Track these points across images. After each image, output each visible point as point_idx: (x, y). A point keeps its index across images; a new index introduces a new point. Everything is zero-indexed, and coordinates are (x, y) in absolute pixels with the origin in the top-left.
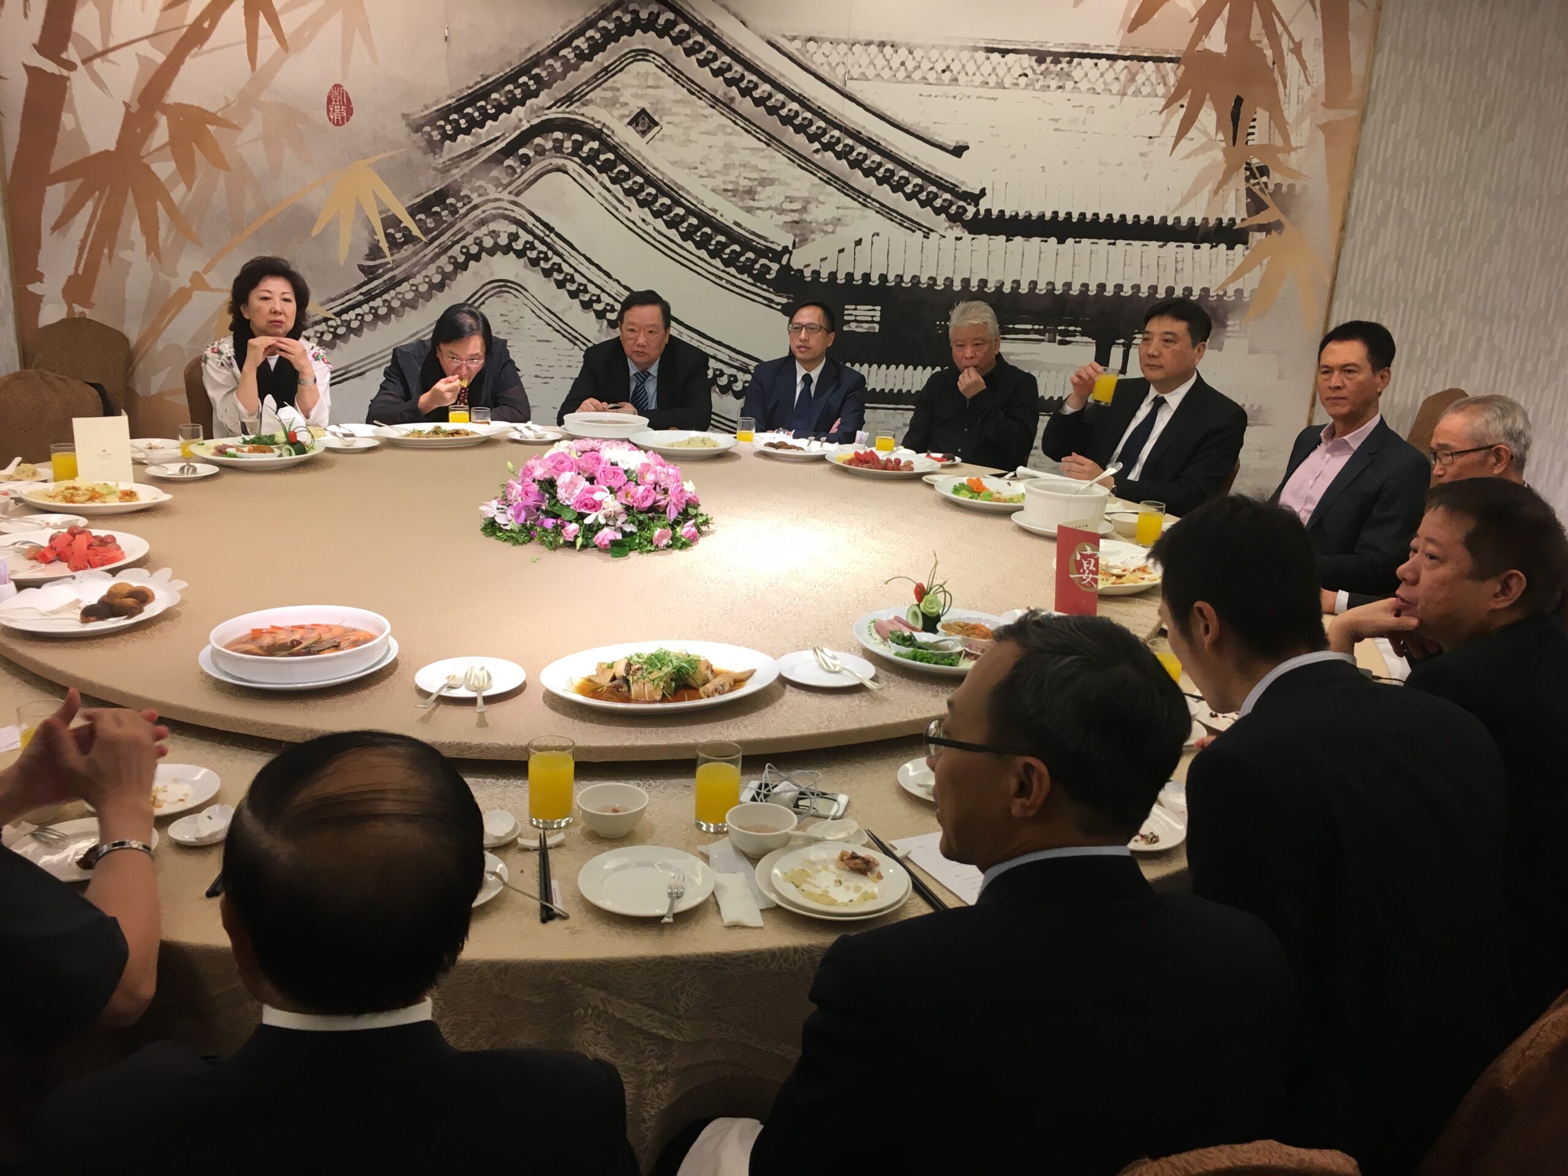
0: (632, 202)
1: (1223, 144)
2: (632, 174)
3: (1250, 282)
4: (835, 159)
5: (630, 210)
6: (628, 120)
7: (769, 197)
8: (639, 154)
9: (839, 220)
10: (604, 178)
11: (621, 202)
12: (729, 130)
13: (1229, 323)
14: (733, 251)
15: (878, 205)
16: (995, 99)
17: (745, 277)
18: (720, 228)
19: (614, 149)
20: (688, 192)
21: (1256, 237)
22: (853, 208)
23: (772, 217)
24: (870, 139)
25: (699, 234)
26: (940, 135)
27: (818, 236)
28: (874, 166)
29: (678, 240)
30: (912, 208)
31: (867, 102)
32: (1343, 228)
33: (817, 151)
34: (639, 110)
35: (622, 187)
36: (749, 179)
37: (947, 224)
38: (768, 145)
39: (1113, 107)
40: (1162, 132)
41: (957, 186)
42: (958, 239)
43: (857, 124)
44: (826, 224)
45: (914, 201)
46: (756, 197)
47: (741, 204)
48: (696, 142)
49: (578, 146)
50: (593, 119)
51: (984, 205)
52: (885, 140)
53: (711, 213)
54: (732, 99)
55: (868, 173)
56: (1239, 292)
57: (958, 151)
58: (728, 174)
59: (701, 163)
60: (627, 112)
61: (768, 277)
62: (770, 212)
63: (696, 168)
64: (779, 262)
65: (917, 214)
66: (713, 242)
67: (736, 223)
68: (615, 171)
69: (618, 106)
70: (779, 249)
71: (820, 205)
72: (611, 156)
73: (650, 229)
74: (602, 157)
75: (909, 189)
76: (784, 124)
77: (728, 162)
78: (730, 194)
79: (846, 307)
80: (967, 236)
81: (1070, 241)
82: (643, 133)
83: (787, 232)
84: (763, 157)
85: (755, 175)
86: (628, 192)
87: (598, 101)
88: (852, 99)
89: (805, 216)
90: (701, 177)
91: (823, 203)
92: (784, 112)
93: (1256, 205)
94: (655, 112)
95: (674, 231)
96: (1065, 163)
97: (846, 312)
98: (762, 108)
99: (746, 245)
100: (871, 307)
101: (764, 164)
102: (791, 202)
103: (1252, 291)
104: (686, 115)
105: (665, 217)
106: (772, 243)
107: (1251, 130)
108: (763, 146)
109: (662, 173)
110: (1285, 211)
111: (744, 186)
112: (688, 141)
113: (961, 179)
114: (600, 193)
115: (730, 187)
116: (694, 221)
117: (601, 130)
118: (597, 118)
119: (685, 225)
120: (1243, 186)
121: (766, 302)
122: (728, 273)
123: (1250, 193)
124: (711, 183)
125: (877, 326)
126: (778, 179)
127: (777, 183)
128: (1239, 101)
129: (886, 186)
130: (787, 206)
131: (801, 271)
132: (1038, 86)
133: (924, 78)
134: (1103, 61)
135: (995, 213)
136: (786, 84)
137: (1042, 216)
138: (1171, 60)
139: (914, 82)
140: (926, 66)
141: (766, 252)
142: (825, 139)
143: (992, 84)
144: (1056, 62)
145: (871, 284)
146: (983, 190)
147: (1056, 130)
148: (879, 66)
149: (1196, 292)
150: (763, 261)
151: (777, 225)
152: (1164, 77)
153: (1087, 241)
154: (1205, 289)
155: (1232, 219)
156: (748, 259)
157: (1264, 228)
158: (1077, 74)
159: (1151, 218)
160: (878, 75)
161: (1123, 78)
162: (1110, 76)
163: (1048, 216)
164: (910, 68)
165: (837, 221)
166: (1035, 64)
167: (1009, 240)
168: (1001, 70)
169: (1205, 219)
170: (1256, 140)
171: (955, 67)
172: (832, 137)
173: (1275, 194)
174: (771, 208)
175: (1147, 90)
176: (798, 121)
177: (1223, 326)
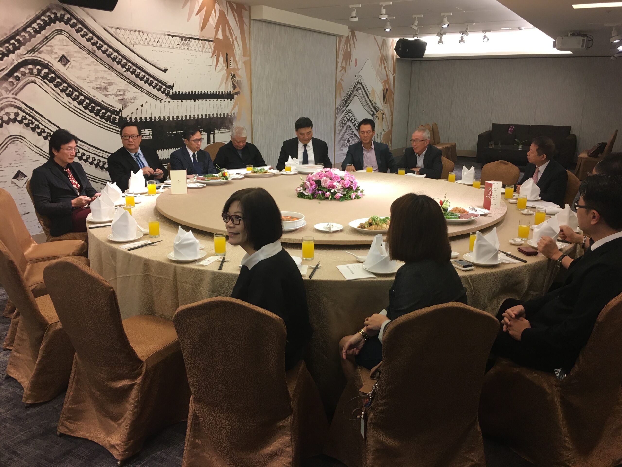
0: (64, 95)
1: (225, 68)
2: (62, 83)
3: (236, 111)
4: (131, 74)
5: (63, 98)
6: (58, 59)
7: (112, 90)
8: (64, 74)
9: (135, 97)
10: (51, 85)
11: (60, 95)
12: (95, 63)
13: (234, 123)
14: (103, 112)
15: (146, 91)
16: (172, 52)
17: (108, 122)
18: (98, 104)
19: (54, 72)
20: (84, 90)
21: (236, 96)
22: (138, 93)
23: (114, 98)
24: (140, 66)
25: (90, 106)
26: (159, 65)
27: (129, 104)
28: (143, 77)
29: (83, 109)
30: (155, 92)
31: (137, 53)
32: (251, 93)
33: (125, 71)
34: (62, 55)
35: (59, 88)
36: (105, 83)
37: (165, 97)
38: (109, 69)
39: (200, 56)
40: (212, 64)
41: (166, 83)
42: (169, 102)
43: (135, 60)
44: (131, 100)
45: (156, 89)
46: (108, 90)
47: (103, 93)
48: (84, 68)
49: (39, 71)
50: (44, 59)
51: (175, 89)
52: (144, 67)
53: (94, 98)
54: (95, 51)
55: (141, 79)
56: (234, 113)
57: (165, 71)
58: (97, 82)
59: (87, 77)
60: (57, 56)
61: (116, 122)
62: (113, 96)
63: (86, 79)
64: (119, 116)
65: (157, 94)
66: (96, 110)
67: (102, 101)
68: (56, 82)
69: (53, 53)
70: (118, 110)
71: (129, 92)
72: (53, 75)
73: (72, 106)
74: (50, 76)
75: (154, 85)
76: (113, 61)
77: (96, 76)
78: (99, 89)
79: (142, 130)
80: (171, 101)
81: (197, 100)
82: (65, 65)
83: (120, 103)
84: (108, 74)
85: (106, 82)
86: (62, 91)
87: (45, 51)
88: (133, 51)
89: (124, 97)
90: (88, 83)
91: (129, 91)
92: (112, 56)
93: (234, 87)
94: (68, 56)
95: (81, 106)
96: (192, 74)
98: (105, 55)
99: (107, 110)
100: (149, 130)
101: (109, 77)
102: (119, 92)
103: (237, 113)
104: (79, 57)
105: (77, 100)
106: (115, 108)
107: (230, 64)
108: (108, 70)
109: (74, 82)
110: (240, 88)
111: (103, 86)
112: (81, 68)
113: (167, 81)
114: (51, 92)
115: (99, 86)
116: (88, 101)
117: (48, 64)
118: (46, 59)
119: (85, 103)
120: (231, 81)
121: (116, 132)
122: (102, 122)
123: (233, 83)
124: (92, 85)
125: (151, 136)
126: (114, 83)
127: (114, 84)
128: (227, 54)
129: (147, 84)
130: (118, 93)
131: (126, 118)
132: (182, 48)
133: (153, 44)
134: (196, 41)
135: (177, 92)
136: (112, 45)
137: (189, 93)
138: (211, 41)
139: (150, 46)
140: (153, 40)
141: (113, 112)
142: (127, 67)
143: (171, 47)
144: (186, 40)
145: (147, 121)
146: (173, 84)
147: (189, 63)
148: (139, 40)
149: (226, 115)
150: (113, 116)
151: (116, 101)
152: (210, 46)
153: (200, 100)
154: (228, 114)
155: (230, 91)
156: (108, 115)
157: (237, 93)
158: (191, 44)
159: (213, 92)
160: (139, 43)
161: (201, 46)
162: (199, 45)
163: (190, 92)
164: (148, 41)
165: (135, 98)
166: (181, 41)
167: (182, 101)
168: (173, 42)
169: (225, 91)
170: (232, 66)
171: (160, 41)
172: (129, 66)
173: (237, 83)
174: (113, 94)
175: (207, 50)
176: (117, 60)
177: (232, 124)
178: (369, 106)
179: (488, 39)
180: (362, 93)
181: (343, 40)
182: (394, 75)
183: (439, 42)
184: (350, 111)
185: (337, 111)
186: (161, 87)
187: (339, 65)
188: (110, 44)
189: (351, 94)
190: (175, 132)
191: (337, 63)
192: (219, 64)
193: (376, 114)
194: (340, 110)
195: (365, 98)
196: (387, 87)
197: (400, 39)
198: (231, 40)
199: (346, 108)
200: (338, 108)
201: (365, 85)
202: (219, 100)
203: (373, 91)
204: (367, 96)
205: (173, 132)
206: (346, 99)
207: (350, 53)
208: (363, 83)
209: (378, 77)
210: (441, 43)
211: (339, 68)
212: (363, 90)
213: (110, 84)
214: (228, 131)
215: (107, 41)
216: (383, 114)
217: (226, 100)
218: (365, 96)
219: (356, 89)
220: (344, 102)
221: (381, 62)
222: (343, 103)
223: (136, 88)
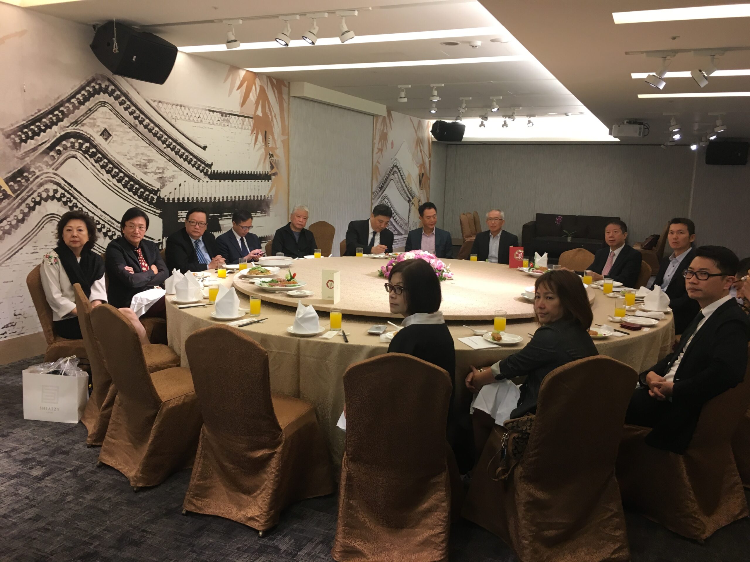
0: (103, 171)
1: (264, 146)
2: (103, 158)
3: (273, 193)
4: (171, 151)
5: (103, 175)
6: (100, 133)
7: (151, 167)
8: (105, 149)
10: (92, 160)
11: (99, 172)
12: (136, 139)
13: (270, 207)
14: (141, 192)
15: (184, 170)
16: (212, 129)
17: (146, 203)
18: (137, 182)
19: (95, 147)
20: (124, 166)
21: (273, 177)
22: (177, 171)
23: (153, 176)
24: (180, 143)
25: (129, 185)
26: (199, 142)
27: (168, 183)
28: (182, 154)
29: (122, 188)
30: (194, 170)
31: (178, 128)
32: (289, 174)
33: (165, 148)
34: (103, 129)
35: (99, 164)
36: (145, 160)
37: (204, 176)
38: (150, 145)
39: (240, 133)
40: (251, 142)
41: (205, 161)
42: (207, 182)
43: (176, 137)
44: (170, 178)
45: (194, 167)
46: (147, 168)
47: (142, 171)
48: (125, 143)
49: (81, 145)
50: (86, 132)
51: (213, 168)
52: (184, 143)
53: (133, 175)
54: (137, 125)
55: (181, 156)
56: (271, 196)
57: (204, 148)
58: (137, 158)
59: (128, 153)
60: (99, 130)
61: (154, 202)
62: (152, 174)
63: (126, 155)
64: (156, 195)
65: (196, 173)
66: (134, 188)
67: (142, 179)
68: (96, 157)
69: (96, 126)
70: (156, 189)
72: (94, 150)
73: (111, 184)
74: (91, 151)
75: (193, 163)
76: (154, 136)
77: (137, 152)
78: (138, 166)
79: (179, 212)
80: (209, 181)
81: (234, 181)
82: (106, 139)
83: (158, 182)
84: (149, 150)
85: (146, 158)
86: (103, 167)
87: (88, 124)
88: (174, 127)
89: (163, 175)
90: (128, 159)
91: (168, 169)
92: (154, 131)
93: (272, 167)
94: (110, 129)
95: (120, 184)
96: (231, 153)
97: (179, 214)
98: (147, 130)
99: (146, 189)
101: (149, 153)
102: (159, 169)
103: (274, 195)
104: (121, 132)
105: (116, 178)
106: (154, 187)
107: (269, 142)
108: (148, 145)
109: (114, 158)
110: (277, 168)
111: (143, 163)
112: (122, 143)
113: (207, 159)
114: (91, 168)
115: (138, 163)
116: (127, 179)
117: (89, 138)
118: (88, 133)
119: (124, 181)
120: (269, 160)
121: (153, 213)
122: (140, 202)
123: (271, 163)
124: (132, 162)
126: (154, 160)
128: (266, 132)
129: (186, 162)
130: (158, 171)
131: (163, 198)
132: (222, 125)
133: (194, 120)
134: (236, 117)
135: (216, 171)
136: (154, 120)
137: (227, 172)
138: (251, 118)
139: (191, 121)
140: (194, 115)
141: (152, 191)
142: (167, 143)
143: (211, 123)
144: (226, 116)
145: (185, 202)
146: (212, 163)
147: (228, 141)
148: (181, 115)
149: (263, 197)
150: (151, 195)
151: (155, 179)
152: (250, 123)
153: (238, 181)
154: (265, 196)
155: (268, 172)
156: (146, 194)
157: (274, 174)
158: (231, 121)
159: (251, 172)
160: (181, 118)
161: (241, 123)
162: (238, 122)
163: (229, 173)
164: (189, 116)
165: (173, 177)
166: (221, 116)
167: (220, 182)
168: (213, 118)
169: (263, 172)
170: (270, 145)
171: (201, 116)
172: (169, 142)
173: (275, 163)
174: (152, 172)
175: (247, 127)
176: (158, 135)
177: (269, 208)
178: (405, 192)
179: (533, 124)
180: (399, 177)
181: (380, 120)
182: (430, 159)
183: (480, 126)
184: (386, 197)
185: (373, 196)
186: (200, 166)
187: (376, 146)
188: (152, 118)
189: (387, 178)
190: (212, 215)
191: (373, 144)
192: (257, 143)
193: (413, 201)
194: (376, 195)
195: (401, 183)
196: (423, 172)
197: (437, 121)
198: (270, 117)
199: (382, 193)
200: (374, 193)
201: (401, 168)
202: (257, 181)
203: (409, 175)
204: (403, 180)
205: (210, 215)
206: (383, 184)
207: (386, 134)
208: (399, 166)
209: (414, 161)
210: (483, 127)
211: (376, 150)
212: (399, 174)
213: (150, 161)
214: (265, 215)
215: (149, 115)
216: (420, 200)
217: (263, 181)
218: (402, 180)
219: (392, 173)
220: (380, 186)
221: (417, 144)
222: (380, 188)
223: (175, 166)
